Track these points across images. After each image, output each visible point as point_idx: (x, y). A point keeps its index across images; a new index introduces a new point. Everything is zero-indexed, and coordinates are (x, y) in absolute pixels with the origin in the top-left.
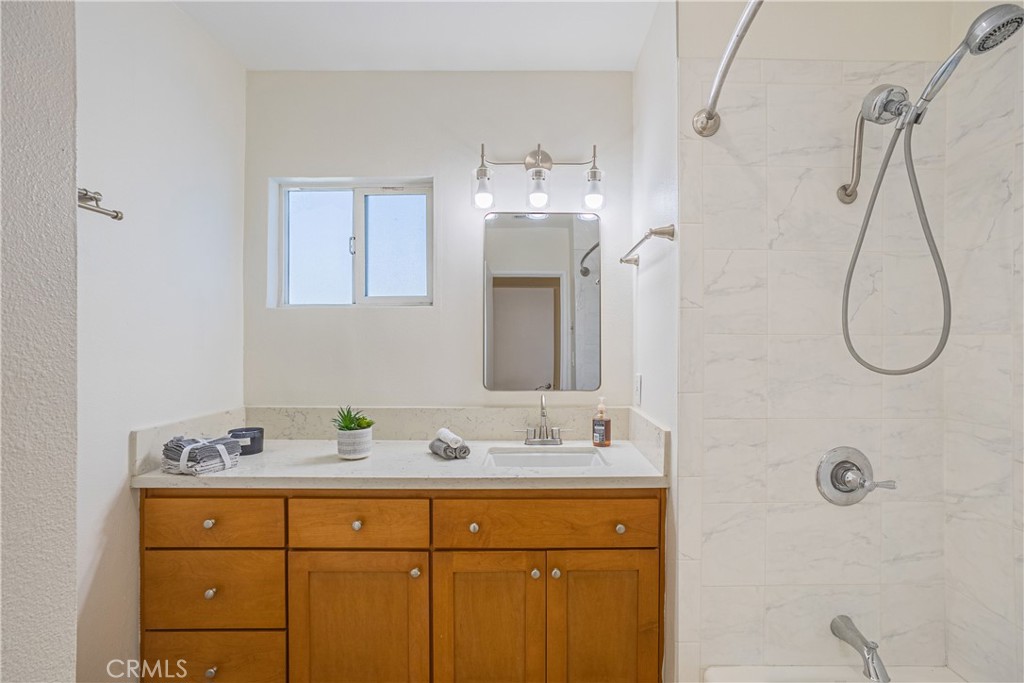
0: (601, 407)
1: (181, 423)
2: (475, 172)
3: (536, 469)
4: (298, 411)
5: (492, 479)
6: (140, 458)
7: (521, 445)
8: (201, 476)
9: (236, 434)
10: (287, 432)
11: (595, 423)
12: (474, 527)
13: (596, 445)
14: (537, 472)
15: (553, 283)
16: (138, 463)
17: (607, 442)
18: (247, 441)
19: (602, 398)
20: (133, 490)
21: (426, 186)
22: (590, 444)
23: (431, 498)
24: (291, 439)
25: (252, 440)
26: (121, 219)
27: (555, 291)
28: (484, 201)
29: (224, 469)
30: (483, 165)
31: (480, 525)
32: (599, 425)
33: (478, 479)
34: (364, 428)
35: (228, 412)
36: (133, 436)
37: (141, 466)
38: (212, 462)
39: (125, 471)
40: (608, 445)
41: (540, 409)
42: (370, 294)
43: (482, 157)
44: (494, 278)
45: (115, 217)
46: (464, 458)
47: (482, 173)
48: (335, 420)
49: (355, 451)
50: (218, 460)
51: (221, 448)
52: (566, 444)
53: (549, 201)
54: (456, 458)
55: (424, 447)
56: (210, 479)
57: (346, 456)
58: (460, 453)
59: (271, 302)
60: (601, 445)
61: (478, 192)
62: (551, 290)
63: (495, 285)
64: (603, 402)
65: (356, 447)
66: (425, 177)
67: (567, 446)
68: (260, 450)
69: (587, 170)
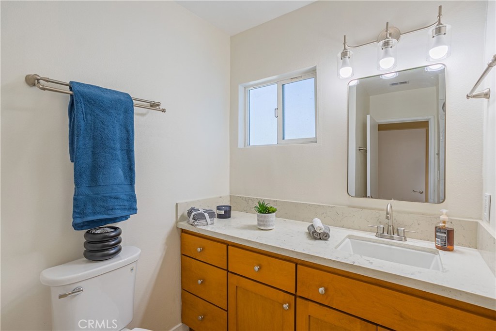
0: (443, 217)
1: (198, 201)
2: (339, 55)
3: (371, 259)
4: (250, 199)
5: (334, 261)
6: (180, 214)
7: (372, 236)
8: (197, 227)
9: (219, 208)
10: (245, 209)
11: (438, 230)
12: (321, 290)
13: (437, 247)
14: (372, 263)
15: (424, 124)
16: (179, 217)
17: (449, 247)
18: (223, 212)
19: (445, 211)
20: (178, 228)
21: (313, 72)
22: (432, 245)
23: (298, 264)
24: (247, 212)
25: (225, 212)
26: (165, 112)
27: (426, 130)
28: (346, 72)
29: (207, 225)
30: (345, 49)
31: (326, 290)
32: (441, 232)
33: (325, 259)
34: (270, 213)
35: (221, 197)
36: (177, 204)
37: (180, 218)
38: (203, 221)
39: (175, 220)
40: (452, 250)
41: (385, 213)
42: (286, 138)
43: (345, 44)
44: (379, 125)
45: (163, 111)
46: (326, 240)
47: (344, 54)
48: (256, 207)
49: (264, 225)
50: (205, 220)
51: (206, 215)
52: (410, 242)
53: (396, 62)
54: (320, 239)
55: (304, 227)
56: (200, 229)
57: (261, 227)
58: (323, 236)
59: (241, 145)
60: (443, 248)
61: (342, 67)
62: (424, 130)
63: (379, 130)
64: (444, 213)
65: (265, 223)
66: (312, 67)
67: (412, 244)
68: (229, 217)
69: (431, 31)
